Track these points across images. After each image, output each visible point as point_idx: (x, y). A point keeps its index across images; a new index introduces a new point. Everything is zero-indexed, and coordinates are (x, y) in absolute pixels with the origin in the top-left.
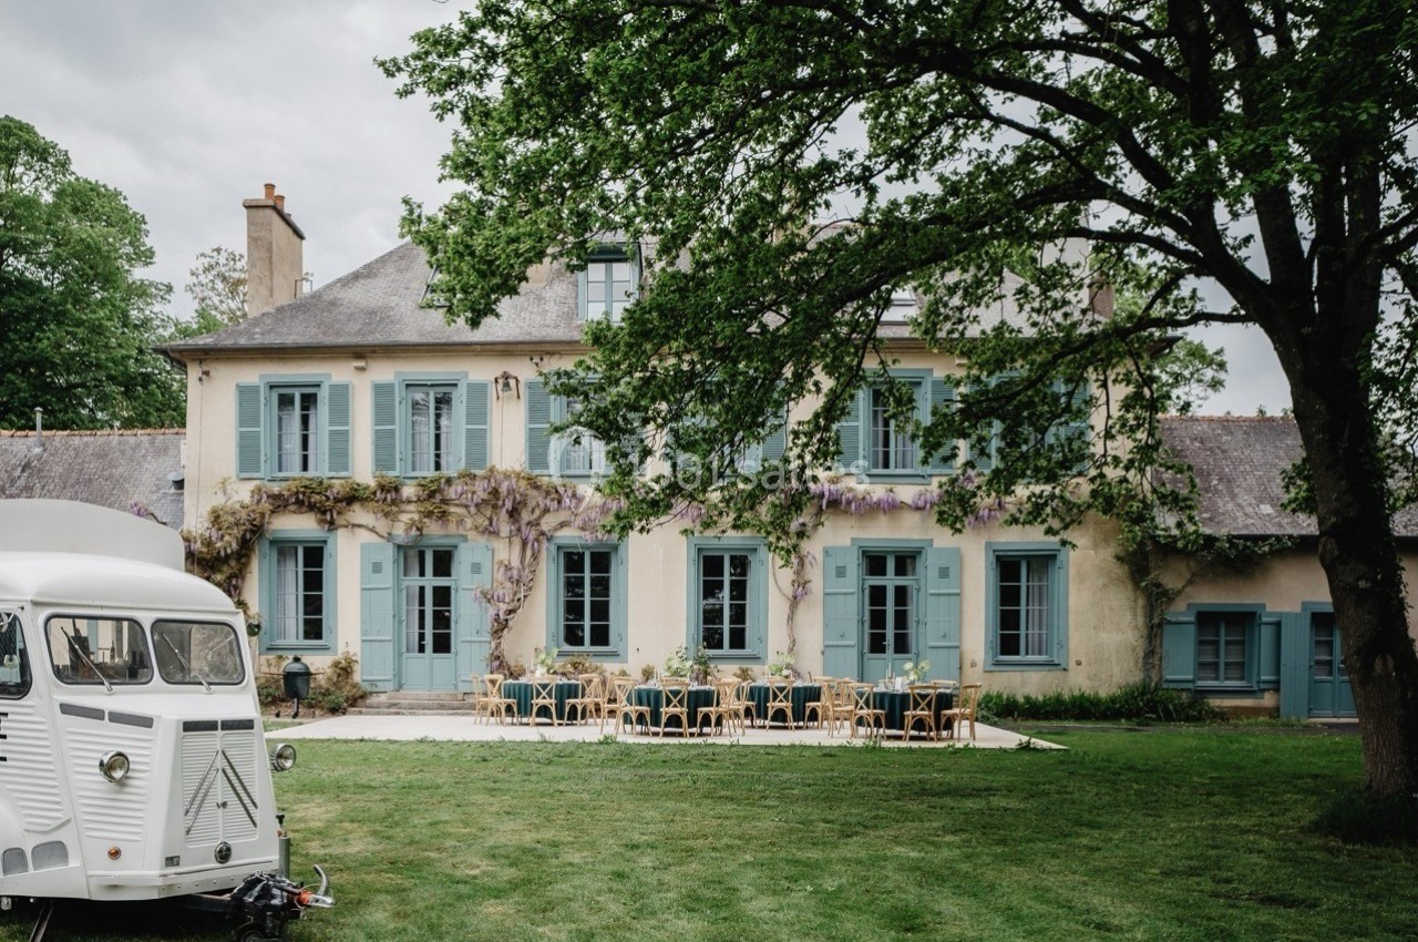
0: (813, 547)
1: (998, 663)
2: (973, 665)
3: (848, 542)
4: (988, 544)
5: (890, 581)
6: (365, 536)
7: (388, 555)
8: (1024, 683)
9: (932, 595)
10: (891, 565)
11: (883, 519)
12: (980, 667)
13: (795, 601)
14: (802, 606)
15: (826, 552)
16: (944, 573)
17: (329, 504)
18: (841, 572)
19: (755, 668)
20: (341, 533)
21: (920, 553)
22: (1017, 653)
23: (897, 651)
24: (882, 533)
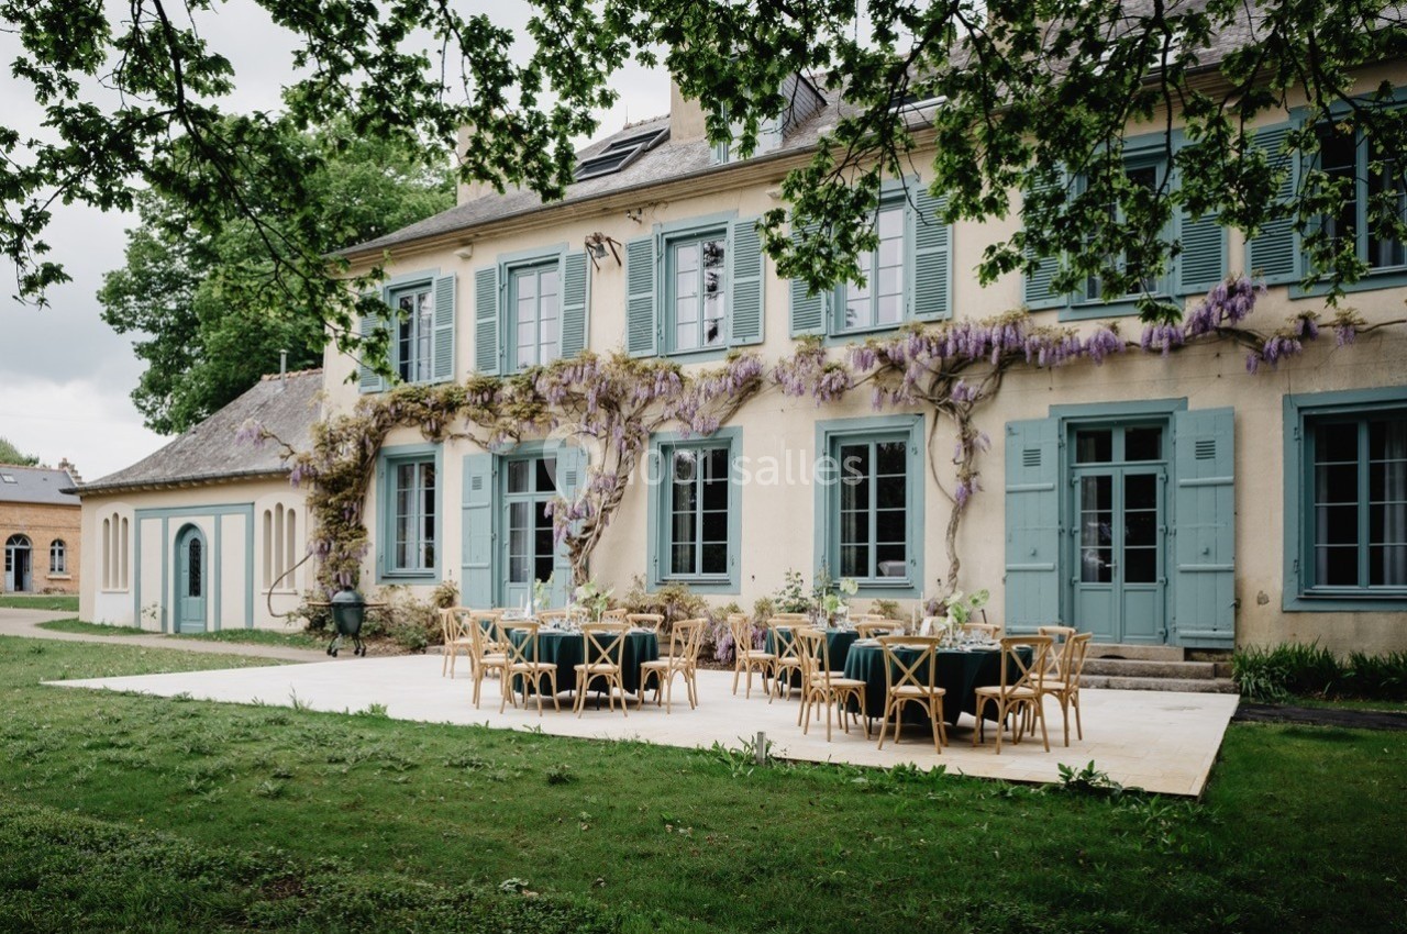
0: (991, 426)
1: (1310, 598)
2: (1262, 600)
3: (1044, 412)
4: (1288, 399)
5: (1119, 468)
6: (468, 447)
7: (486, 469)
8: (1359, 633)
9: (1183, 486)
10: (1119, 444)
11: (1101, 373)
12: (1275, 603)
13: (962, 505)
14: (973, 510)
15: (1010, 431)
16: (1205, 450)
17: (437, 413)
18: (1032, 458)
19: (906, 604)
20: (447, 445)
21: (1166, 421)
22: (1354, 582)
23: (1131, 576)
24: (1099, 394)
